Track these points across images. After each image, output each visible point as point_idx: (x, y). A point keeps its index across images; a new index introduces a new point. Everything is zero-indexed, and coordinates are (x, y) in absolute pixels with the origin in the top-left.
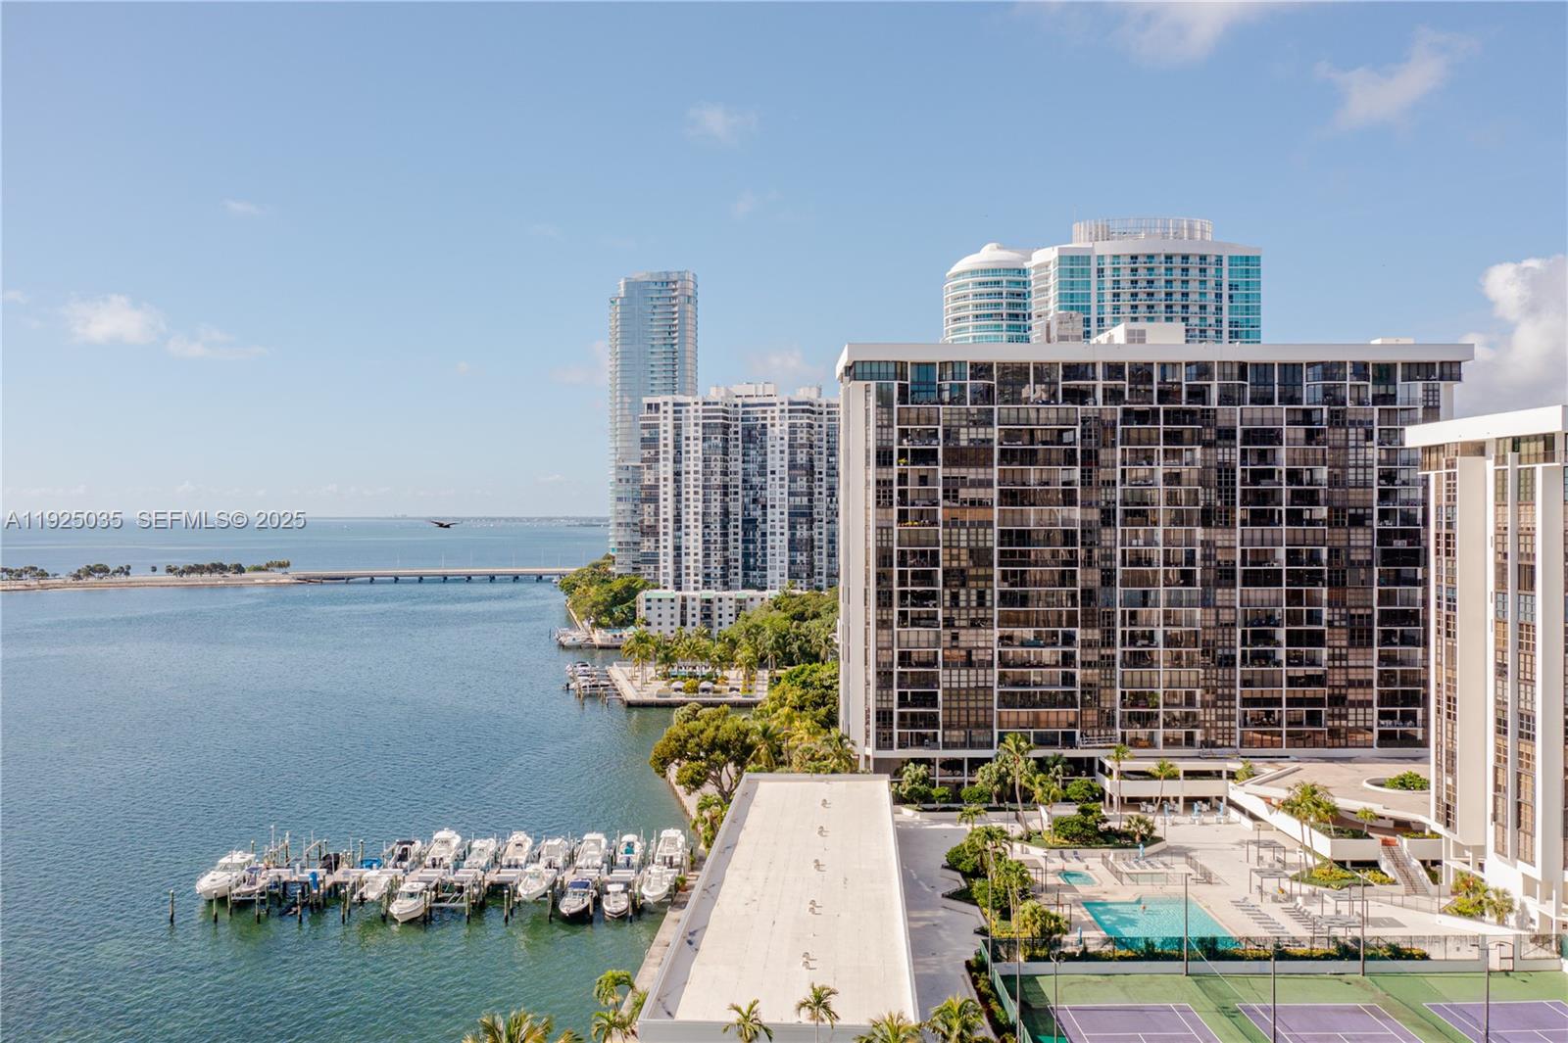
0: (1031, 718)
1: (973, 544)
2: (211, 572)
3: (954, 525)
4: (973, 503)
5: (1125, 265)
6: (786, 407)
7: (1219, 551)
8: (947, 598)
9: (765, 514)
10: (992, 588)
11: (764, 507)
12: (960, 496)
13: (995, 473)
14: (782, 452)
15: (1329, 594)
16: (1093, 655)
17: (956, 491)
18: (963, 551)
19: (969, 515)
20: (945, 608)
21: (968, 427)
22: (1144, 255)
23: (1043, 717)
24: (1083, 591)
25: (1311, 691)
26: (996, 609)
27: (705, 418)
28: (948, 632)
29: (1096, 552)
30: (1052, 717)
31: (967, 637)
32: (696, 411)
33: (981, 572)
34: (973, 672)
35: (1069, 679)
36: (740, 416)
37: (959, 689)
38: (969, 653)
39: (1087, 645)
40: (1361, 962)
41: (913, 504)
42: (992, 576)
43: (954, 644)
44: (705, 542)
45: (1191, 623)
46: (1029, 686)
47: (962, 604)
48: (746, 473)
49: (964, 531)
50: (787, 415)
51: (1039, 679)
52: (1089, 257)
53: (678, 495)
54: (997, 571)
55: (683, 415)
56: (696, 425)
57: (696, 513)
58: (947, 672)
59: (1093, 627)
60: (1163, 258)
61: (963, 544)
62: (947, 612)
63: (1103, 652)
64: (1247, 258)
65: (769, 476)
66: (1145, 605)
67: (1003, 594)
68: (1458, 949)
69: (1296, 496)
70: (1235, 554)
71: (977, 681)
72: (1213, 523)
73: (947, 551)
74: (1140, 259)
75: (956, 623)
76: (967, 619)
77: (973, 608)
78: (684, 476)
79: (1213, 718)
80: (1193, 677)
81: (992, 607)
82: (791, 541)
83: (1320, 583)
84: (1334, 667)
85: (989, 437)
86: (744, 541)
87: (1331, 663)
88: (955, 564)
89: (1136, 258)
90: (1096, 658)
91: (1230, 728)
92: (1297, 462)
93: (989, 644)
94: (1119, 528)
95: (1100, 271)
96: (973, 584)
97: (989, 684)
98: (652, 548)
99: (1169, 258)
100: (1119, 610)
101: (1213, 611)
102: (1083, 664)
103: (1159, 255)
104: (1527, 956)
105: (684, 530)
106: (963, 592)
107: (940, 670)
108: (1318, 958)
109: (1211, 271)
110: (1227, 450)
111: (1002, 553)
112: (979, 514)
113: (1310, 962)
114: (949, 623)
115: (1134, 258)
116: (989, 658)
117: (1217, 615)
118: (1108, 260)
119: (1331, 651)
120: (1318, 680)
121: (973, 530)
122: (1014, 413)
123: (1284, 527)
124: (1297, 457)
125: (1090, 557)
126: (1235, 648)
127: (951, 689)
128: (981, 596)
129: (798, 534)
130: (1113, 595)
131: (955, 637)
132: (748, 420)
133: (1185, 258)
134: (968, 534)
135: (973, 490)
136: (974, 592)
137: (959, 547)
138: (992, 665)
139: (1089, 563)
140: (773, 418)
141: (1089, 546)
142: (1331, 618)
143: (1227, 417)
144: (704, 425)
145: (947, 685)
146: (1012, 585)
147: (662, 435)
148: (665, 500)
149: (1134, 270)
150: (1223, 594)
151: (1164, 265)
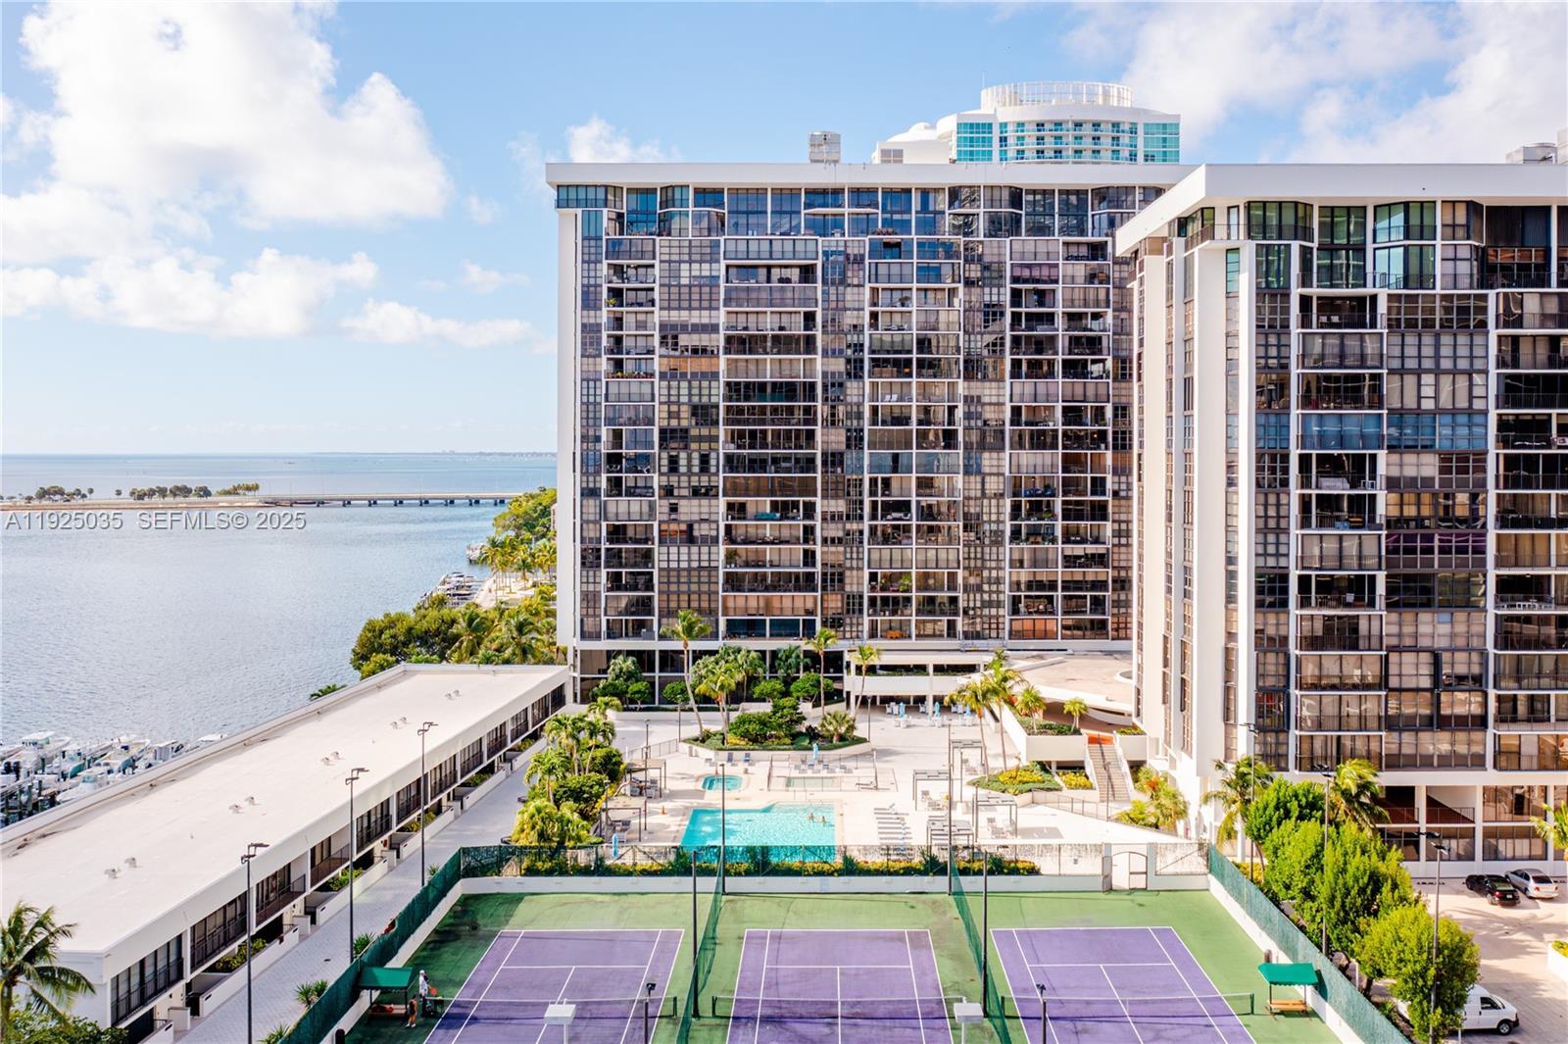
0: (762, 604)
1: (696, 399)
2: (175, 495)
3: (674, 377)
4: (695, 351)
5: (1031, 133)
7: (987, 408)
8: (665, 462)
10: (717, 450)
12: (681, 343)
13: (721, 317)
15: (1114, 459)
16: (835, 531)
17: (675, 337)
18: (684, 408)
19: (692, 365)
20: (661, 474)
21: (690, 262)
22: (1051, 122)
23: (776, 604)
24: (824, 454)
25: (1092, 573)
26: (721, 475)
28: (665, 502)
29: (841, 409)
30: (787, 603)
31: (689, 509)
33: (705, 432)
34: (695, 549)
35: (809, 557)
37: (679, 570)
38: (690, 527)
39: (830, 518)
40: (947, 878)
41: (628, 353)
42: (718, 436)
43: (673, 516)
45: (952, 491)
46: (764, 566)
47: (683, 470)
49: (684, 384)
51: (776, 558)
52: (990, 125)
54: (722, 431)
58: (664, 549)
59: (836, 497)
60: (1071, 126)
61: (683, 399)
62: (664, 478)
63: (848, 526)
64: (1164, 125)
66: (895, 470)
67: (729, 458)
68: (1076, 861)
69: (1075, 342)
70: (1003, 412)
71: (700, 561)
72: (979, 376)
73: (665, 407)
74: (1046, 126)
75: (676, 493)
76: (688, 488)
77: (695, 474)
79: (978, 604)
80: (952, 556)
81: (717, 474)
83: (1103, 446)
84: (1119, 545)
85: (714, 273)
87: (1116, 541)
88: (674, 423)
89: (1043, 125)
90: (840, 534)
91: (997, 617)
92: (1076, 303)
93: (713, 518)
94: (867, 380)
95: (1003, 140)
96: (694, 446)
97: (713, 564)
99: (1078, 125)
100: (867, 477)
101: (979, 479)
102: (825, 540)
103: (1067, 122)
104: (1164, 871)
106: (683, 455)
107: (656, 546)
108: (896, 873)
109: (1125, 139)
110: (995, 290)
111: (728, 409)
112: (703, 364)
113: (885, 879)
114: (668, 492)
115: (1040, 125)
116: (714, 533)
117: (983, 483)
118: (1010, 128)
119: (1116, 526)
120: (1100, 560)
121: (695, 384)
122: (742, 246)
123: (1060, 380)
124: (1076, 296)
125: (833, 415)
126: (1003, 522)
127: (669, 570)
128: (705, 460)
130: (861, 459)
131: (674, 509)
133: (1096, 125)
134: (690, 388)
135: (695, 337)
136: (696, 455)
137: (678, 403)
138: (717, 542)
139: (832, 421)
141: (833, 402)
142: (1116, 487)
143: (996, 251)
145: (664, 565)
146: (739, 447)
149: (1040, 139)
150: (991, 459)
151: (1071, 133)
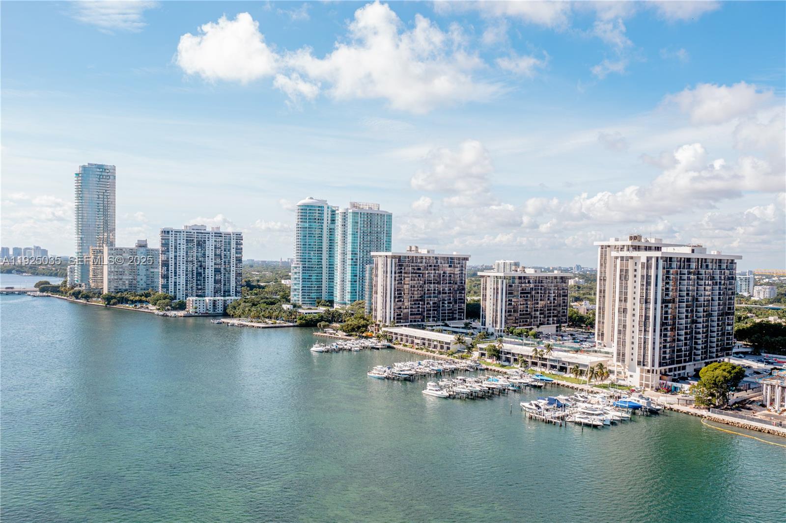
6: (214, 234)
9: (204, 271)
11: (204, 268)
14: (212, 250)
27: (187, 237)
32: (183, 235)
36: (196, 236)
44: (186, 281)
48: (197, 257)
50: (214, 237)
53: (175, 264)
55: (178, 235)
56: (183, 239)
57: (183, 271)
65: (207, 258)
78: (178, 257)
82: (215, 280)
86: (196, 280)
98: (165, 282)
105: (178, 276)
129: (217, 278)
132: (198, 238)
140: (208, 238)
144: (187, 240)
147: (170, 243)
148: (172, 266)
